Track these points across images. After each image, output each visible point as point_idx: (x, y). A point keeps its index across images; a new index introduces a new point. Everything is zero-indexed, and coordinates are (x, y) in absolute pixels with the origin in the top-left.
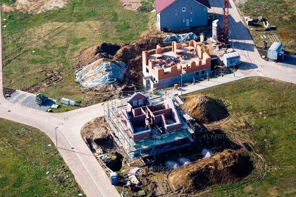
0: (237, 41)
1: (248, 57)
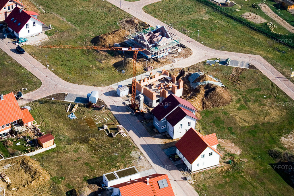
0: (125, 113)
1: (113, 101)
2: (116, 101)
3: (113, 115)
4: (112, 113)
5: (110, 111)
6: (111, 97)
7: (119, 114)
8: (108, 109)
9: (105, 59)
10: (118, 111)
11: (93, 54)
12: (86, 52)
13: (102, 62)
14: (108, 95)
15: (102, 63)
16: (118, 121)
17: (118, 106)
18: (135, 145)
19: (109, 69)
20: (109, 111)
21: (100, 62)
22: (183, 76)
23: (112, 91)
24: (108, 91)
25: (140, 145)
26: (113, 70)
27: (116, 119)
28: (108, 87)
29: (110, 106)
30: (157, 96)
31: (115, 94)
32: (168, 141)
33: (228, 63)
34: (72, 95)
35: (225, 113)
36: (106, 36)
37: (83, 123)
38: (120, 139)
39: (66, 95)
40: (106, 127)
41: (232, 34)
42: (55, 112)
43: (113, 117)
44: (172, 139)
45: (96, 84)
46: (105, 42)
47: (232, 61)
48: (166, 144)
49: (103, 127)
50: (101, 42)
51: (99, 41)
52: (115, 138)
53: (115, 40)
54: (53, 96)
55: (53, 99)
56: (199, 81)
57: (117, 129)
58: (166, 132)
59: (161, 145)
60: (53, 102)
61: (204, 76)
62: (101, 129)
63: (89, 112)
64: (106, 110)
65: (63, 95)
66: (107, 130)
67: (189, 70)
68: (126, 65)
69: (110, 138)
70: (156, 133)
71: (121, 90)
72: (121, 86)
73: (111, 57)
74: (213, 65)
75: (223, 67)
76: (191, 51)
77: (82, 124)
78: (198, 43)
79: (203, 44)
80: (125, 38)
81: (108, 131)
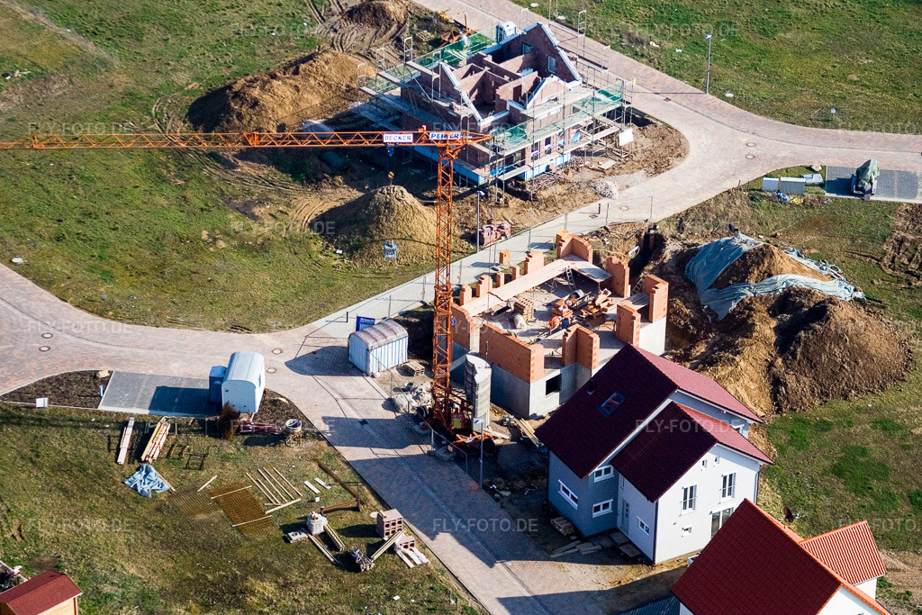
0: (402, 452)
1: (336, 396)
2: (352, 395)
3: (347, 463)
4: (339, 455)
5: (329, 444)
6: (323, 379)
7: (374, 457)
8: (318, 436)
9: (268, 200)
10: (370, 443)
11: (209, 178)
12: (172, 168)
13: (257, 211)
14: (307, 369)
15: (254, 218)
16: (375, 493)
17: (364, 422)
18: (471, 603)
19: (293, 243)
20: (324, 444)
21: (244, 213)
22: (657, 259)
23: (324, 350)
24: (304, 352)
25: (496, 602)
26: (315, 248)
27: (364, 482)
28: (305, 329)
29: (325, 419)
30: (550, 362)
31: (342, 362)
32: (629, 574)
33: (867, 186)
34: (132, 380)
35: (886, 426)
36: (262, 88)
37: (206, 511)
38: (396, 579)
39: (105, 381)
40: (320, 524)
41: (868, 48)
42: (58, 468)
43: (347, 475)
44: (650, 562)
45: (241, 321)
46: (259, 114)
47: (885, 175)
48: (621, 591)
49: (304, 526)
50: (240, 117)
51: (229, 111)
52: (373, 573)
53: (303, 105)
54: (40, 389)
55: (41, 402)
56: (743, 281)
57: (374, 532)
58: (616, 530)
59: (601, 593)
60: (41, 420)
61: (762, 254)
62: (296, 537)
63: (225, 458)
64: (310, 443)
65: (89, 384)
66: (325, 537)
67: (680, 228)
68: (378, 222)
69: (347, 577)
70: (566, 540)
71: (371, 343)
72: (370, 322)
73: (297, 186)
74: (797, 201)
75: (848, 205)
76: (680, 136)
77: (201, 517)
78: (708, 96)
79: (732, 101)
80: (350, 93)
81: (332, 545)
